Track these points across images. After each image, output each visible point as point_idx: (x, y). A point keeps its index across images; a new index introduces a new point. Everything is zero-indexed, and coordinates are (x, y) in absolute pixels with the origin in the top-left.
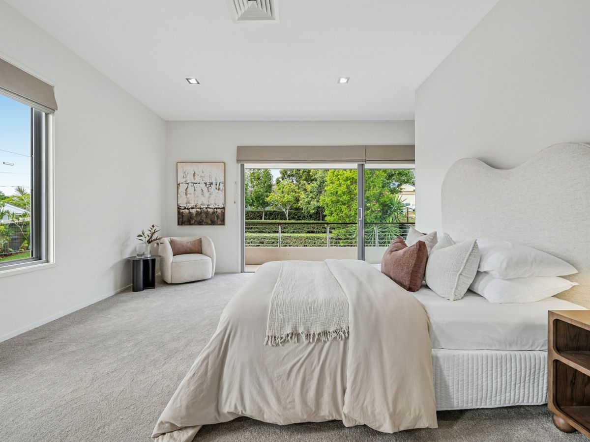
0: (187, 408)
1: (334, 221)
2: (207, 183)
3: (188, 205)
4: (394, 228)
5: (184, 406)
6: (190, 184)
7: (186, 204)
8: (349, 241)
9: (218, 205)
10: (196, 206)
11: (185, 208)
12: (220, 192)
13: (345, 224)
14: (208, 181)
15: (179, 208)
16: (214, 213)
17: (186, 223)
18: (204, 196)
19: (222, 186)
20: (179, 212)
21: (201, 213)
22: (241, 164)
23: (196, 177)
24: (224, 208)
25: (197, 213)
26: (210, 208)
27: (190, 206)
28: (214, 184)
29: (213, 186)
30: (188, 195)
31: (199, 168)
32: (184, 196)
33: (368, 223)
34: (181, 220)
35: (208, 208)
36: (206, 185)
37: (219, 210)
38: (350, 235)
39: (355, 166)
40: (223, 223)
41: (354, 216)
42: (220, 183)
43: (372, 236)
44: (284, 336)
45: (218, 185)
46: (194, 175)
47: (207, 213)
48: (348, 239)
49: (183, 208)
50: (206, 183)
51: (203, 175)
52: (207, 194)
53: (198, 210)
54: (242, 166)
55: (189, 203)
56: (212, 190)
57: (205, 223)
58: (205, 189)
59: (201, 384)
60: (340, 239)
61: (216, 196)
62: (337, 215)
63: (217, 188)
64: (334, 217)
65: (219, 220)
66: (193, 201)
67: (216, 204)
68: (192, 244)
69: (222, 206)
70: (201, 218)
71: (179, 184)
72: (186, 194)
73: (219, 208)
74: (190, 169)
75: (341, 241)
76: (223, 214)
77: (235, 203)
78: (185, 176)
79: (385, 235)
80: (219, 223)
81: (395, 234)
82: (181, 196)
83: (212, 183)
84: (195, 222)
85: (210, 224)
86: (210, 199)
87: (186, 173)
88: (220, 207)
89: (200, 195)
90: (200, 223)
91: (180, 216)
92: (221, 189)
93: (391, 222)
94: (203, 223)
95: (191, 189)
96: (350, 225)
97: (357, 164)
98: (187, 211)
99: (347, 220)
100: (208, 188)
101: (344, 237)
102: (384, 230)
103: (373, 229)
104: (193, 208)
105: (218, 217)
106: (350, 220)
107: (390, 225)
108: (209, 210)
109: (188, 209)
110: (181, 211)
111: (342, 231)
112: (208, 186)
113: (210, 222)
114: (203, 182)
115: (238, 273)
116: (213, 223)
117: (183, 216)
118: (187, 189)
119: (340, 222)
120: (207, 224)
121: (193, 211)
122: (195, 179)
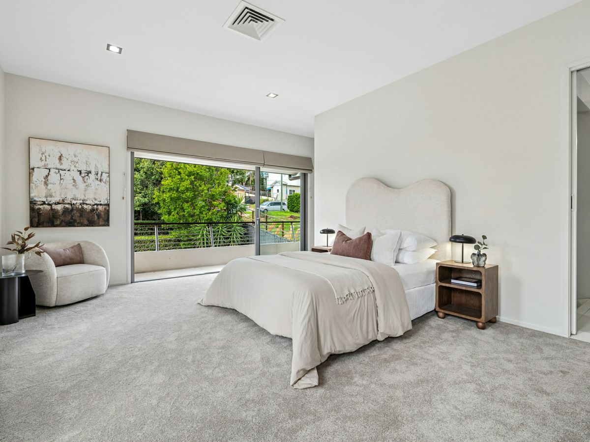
0: (311, 355)
1: (173, 221)
2: (82, 172)
3: (49, 199)
4: (238, 228)
5: (309, 355)
6: (52, 171)
7: (46, 197)
8: (193, 243)
9: (99, 200)
10: (63, 200)
11: (44, 203)
12: (102, 184)
13: (187, 225)
14: (83, 168)
15: (32, 203)
16: (93, 210)
17: (45, 224)
18: (77, 188)
19: (105, 176)
20: (32, 210)
21: (72, 210)
22: (131, 152)
23: (62, 162)
24: (108, 205)
25: (66, 211)
26: (87, 204)
27: (53, 200)
28: (93, 173)
29: (92, 176)
30: (50, 186)
31: (69, 151)
32: (43, 187)
33: (214, 223)
34: (36, 220)
35: (84, 204)
36: (80, 173)
37: (100, 207)
38: (193, 236)
39: (253, 168)
40: (106, 223)
41: (198, 215)
42: (102, 173)
43: (217, 236)
44: (345, 296)
45: (99, 175)
46: (60, 158)
47: (82, 211)
48: (191, 240)
49: (40, 203)
50: (80, 172)
51: (76, 160)
52: (82, 186)
53: (67, 206)
54: (132, 154)
55: (51, 196)
56: (89, 181)
57: (78, 223)
58: (79, 179)
59: (312, 338)
60: (179, 241)
61: (96, 189)
62: (178, 213)
63: (97, 179)
64: (173, 216)
65: (101, 219)
66: (58, 194)
67: (95, 199)
68: (71, 252)
69: (106, 202)
70: (72, 217)
71: (33, 169)
72: (46, 184)
73: (101, 205)
74: (53, 150)
75: (182, 243)
76: (107, 212)
77: (123, 198)
78: (44, 158)
79: (231, 235)
80: (101, 223)
81: (239, 233)
82: (37, 187)
83: (90, 172)
84: (61, 223)
85: (87, 226)
86: (87, 192)
87: (47, 154)
88: (102, 203)
89: (70, 186)
90: (70, 224)
91: (36, 214)
92: (104, 180)
93: (236, 221)
94: (76, 224)
95: (54, 177)
96: (194, 225)
97: (254, 167)
98: (48, 207)
99: (190, 220)
100: (83, 177)
101: (186, 239)
102: (229, 230)
103: (219, 228)
104: (59, 203)
105: (99, 216)
106: (193, 220)
107: (235, 224)
108: (85, 206)
109: (49, 204)
110: (37, 207)
111: (184, 232)
112: (83, 175)
113: (86, 222)
114: (75, 169)
115: (128, 284)
116: (91, 223)
117: (39, 214)
118: (47, 176)
119: (181, 222)
120: (82, 225)
121: (59, 208)
122: (61, 164)
